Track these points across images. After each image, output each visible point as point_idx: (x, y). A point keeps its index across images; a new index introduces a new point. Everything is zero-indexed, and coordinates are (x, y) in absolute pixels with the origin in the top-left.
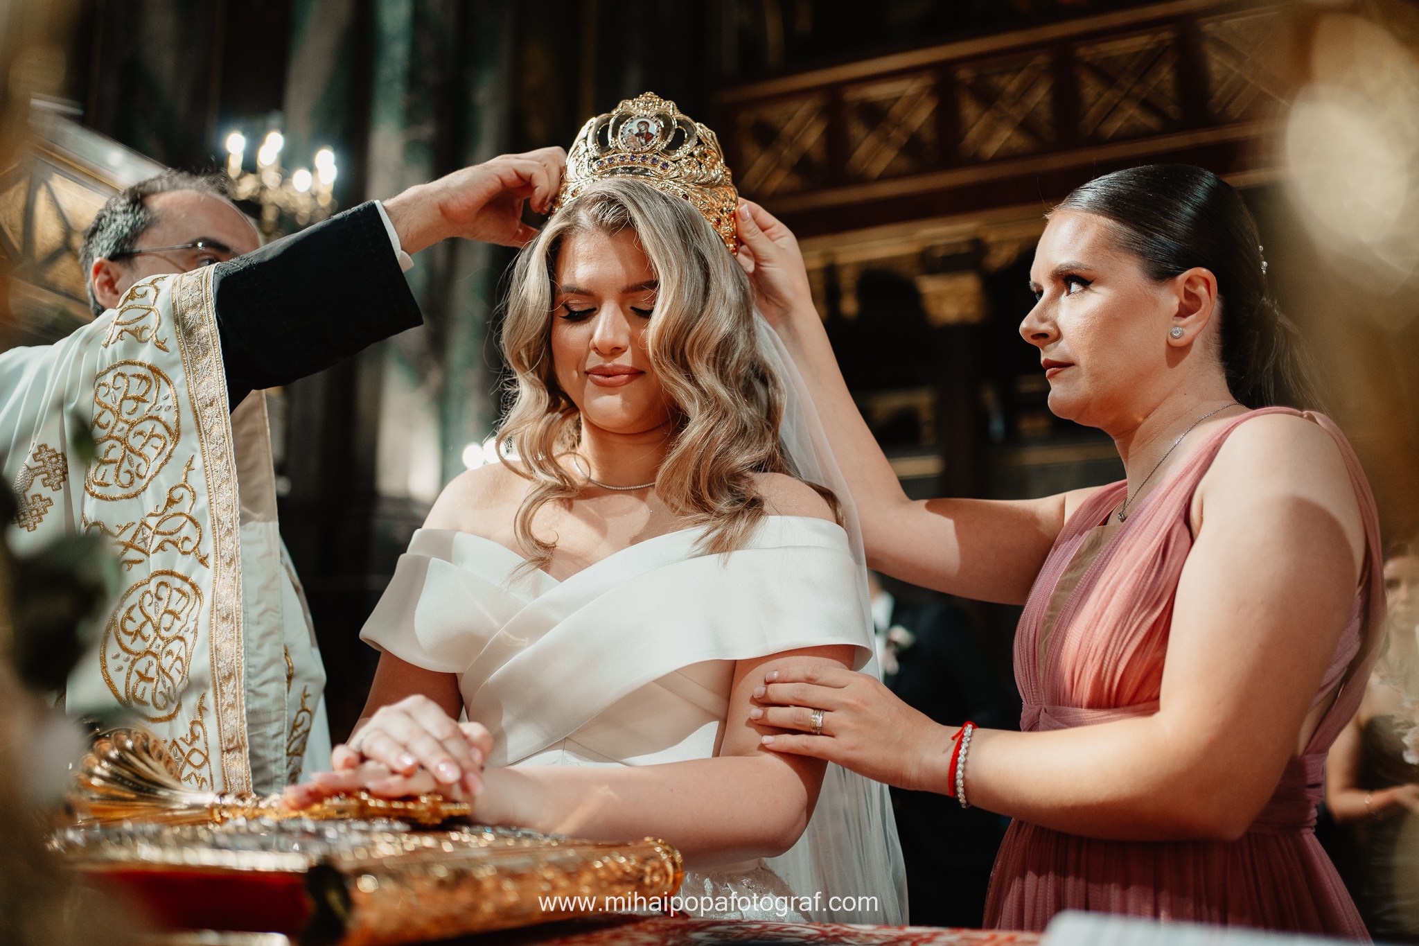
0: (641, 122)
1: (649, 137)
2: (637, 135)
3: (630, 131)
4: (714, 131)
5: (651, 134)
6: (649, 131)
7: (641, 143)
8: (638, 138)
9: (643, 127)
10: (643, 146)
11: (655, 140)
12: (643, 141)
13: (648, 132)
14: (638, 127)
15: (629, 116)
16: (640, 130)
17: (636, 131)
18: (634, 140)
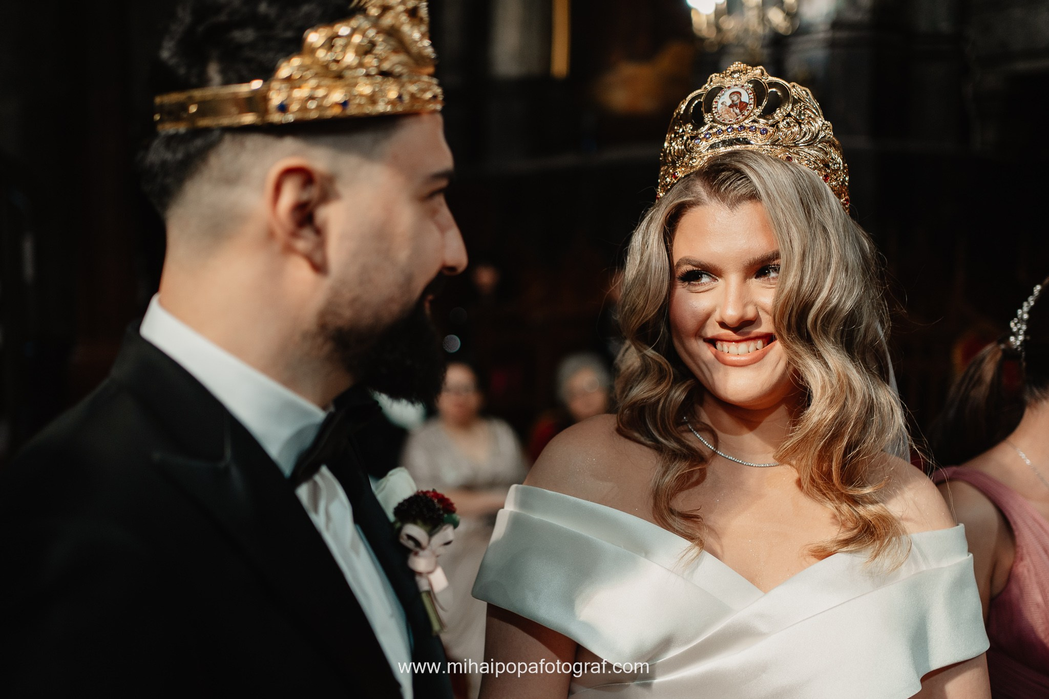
0: (733, 93)
1: (743, 106)
2: (731, 106)
3: (722, 104)
4: (806, 87)
5: (744, 102)
6: (742, 100)
7: (736, 114)
8: (732, 109)
9: (735, 98)
10: (738, 116)
11: (750, 107)
12: (738, 111)
13: (741, 102)
14: (731, 98)
15: (720, 89)
16: (733, 101)
17: (729, 102)
18: (728, 112)
